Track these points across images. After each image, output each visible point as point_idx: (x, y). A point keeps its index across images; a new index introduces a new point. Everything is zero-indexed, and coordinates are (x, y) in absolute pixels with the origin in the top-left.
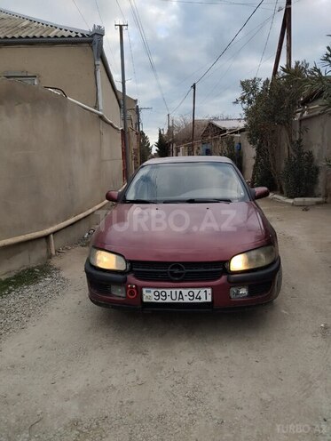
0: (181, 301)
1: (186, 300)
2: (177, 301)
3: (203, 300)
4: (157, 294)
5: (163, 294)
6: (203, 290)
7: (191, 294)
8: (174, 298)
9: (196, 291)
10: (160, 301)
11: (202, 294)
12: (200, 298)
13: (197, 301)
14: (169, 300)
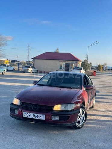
0: (35, 118)
2: (33, 118)
3: (42, 119)
4: (27, 114)
5: (29, 115)
6: (42, 115)
7: (38, 116)
8: (33, 116)
9: (40, 115)
10: (28, 117)
12: (41, 118)
13: (40, 119)
14: (31, 117)
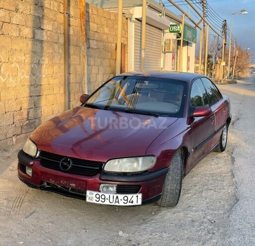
0: (117, 204)
1: (121, 203)
2: (113, 204)
3: (135, 203)
4: (98, 196)
5: (103, 197)
6: (135, 196)
7: (126, 198)
8: (111, 201)
9: (130, 196)
10: (100, 202)
11: (134, 199)
12: (132, 202)
13: (131, 204)
14: (107, 202)
